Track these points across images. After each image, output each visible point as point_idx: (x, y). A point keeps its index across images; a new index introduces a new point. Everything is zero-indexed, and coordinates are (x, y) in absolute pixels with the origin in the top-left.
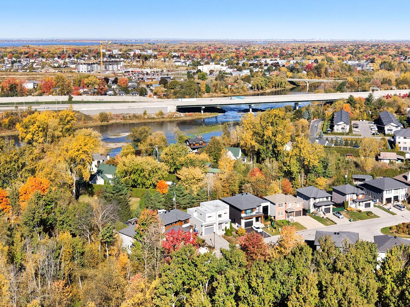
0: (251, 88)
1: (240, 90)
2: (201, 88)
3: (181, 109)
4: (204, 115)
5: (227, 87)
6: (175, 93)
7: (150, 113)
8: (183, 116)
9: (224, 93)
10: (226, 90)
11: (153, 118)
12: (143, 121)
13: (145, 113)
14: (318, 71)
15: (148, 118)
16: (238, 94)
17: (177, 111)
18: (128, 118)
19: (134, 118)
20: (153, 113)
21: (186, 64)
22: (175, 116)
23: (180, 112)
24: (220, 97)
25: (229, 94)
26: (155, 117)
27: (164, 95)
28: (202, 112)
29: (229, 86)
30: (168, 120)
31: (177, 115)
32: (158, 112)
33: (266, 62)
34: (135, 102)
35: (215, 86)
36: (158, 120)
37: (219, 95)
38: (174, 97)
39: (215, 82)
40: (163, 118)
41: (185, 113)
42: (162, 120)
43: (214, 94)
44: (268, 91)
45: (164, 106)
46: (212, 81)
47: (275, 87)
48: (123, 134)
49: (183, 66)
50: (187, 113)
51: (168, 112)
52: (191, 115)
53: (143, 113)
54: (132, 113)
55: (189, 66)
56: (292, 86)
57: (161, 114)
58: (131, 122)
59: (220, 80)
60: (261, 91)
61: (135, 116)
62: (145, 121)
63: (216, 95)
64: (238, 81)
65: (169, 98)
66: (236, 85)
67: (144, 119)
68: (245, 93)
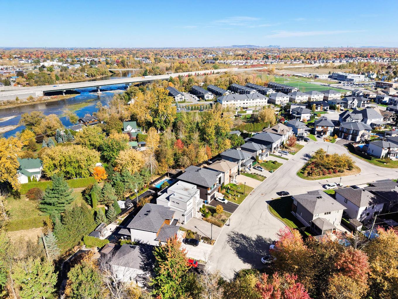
0: (87, 76)
1: (80, 77)
2: (52, 78)
3: (47, 94)
4: (66, 96)
5: (70, 76)
6: (36, 82)
7: (21, 98)
8: (49, 98)
9: (70, 80)
10: (71, 78)
11: (26, 103)
12: (17, 105)
13: (17, 99)
14: (123, 64)
15: (21, 103)
16: (80, 80)
17: (44, 95)
18: (3, 104)
19: (9, 104)
20: (24, 99)
21: (28, 62)
22: (43, 99)
23: (47, 96)
24: (68, 83)
25: (73, 81)
26: (27, 101)
27: (27, 84)
28: (64, 94)
29: (72, 75)
30: (39, 102)
31: (45, 98)
32: (28, 97)
33: (84, 59)
34: (4, 91)
35: (62, 75)
36: (30, 104)
37: (66, 82)
38: (36, 85)
39: (60, 73)
40: (34, 101)
41: (51, 96)
42: (34, 103)
43: (63, 81)
44: (99, 77)
45: (32, 92)
46: (58, 72)
47: (102, 74)
48: (5, 118)
49: (26, 63)
50: (52, 96)
51: (37, 96)
52: (56, 97)
53: (15, 99)
54: (5, 100)
55: (31, 63)
56: (111, 74)
57: (31, 98)
58: (7, 107)
59: (65, 71)
60: (94, 78)
61: (9, 102)
62: (19, 105)
63: (64, 81)
64: (77, 71)
65: (32, 86)
66: (76, 74)
67: (18, 104)
68: (84, 80)
